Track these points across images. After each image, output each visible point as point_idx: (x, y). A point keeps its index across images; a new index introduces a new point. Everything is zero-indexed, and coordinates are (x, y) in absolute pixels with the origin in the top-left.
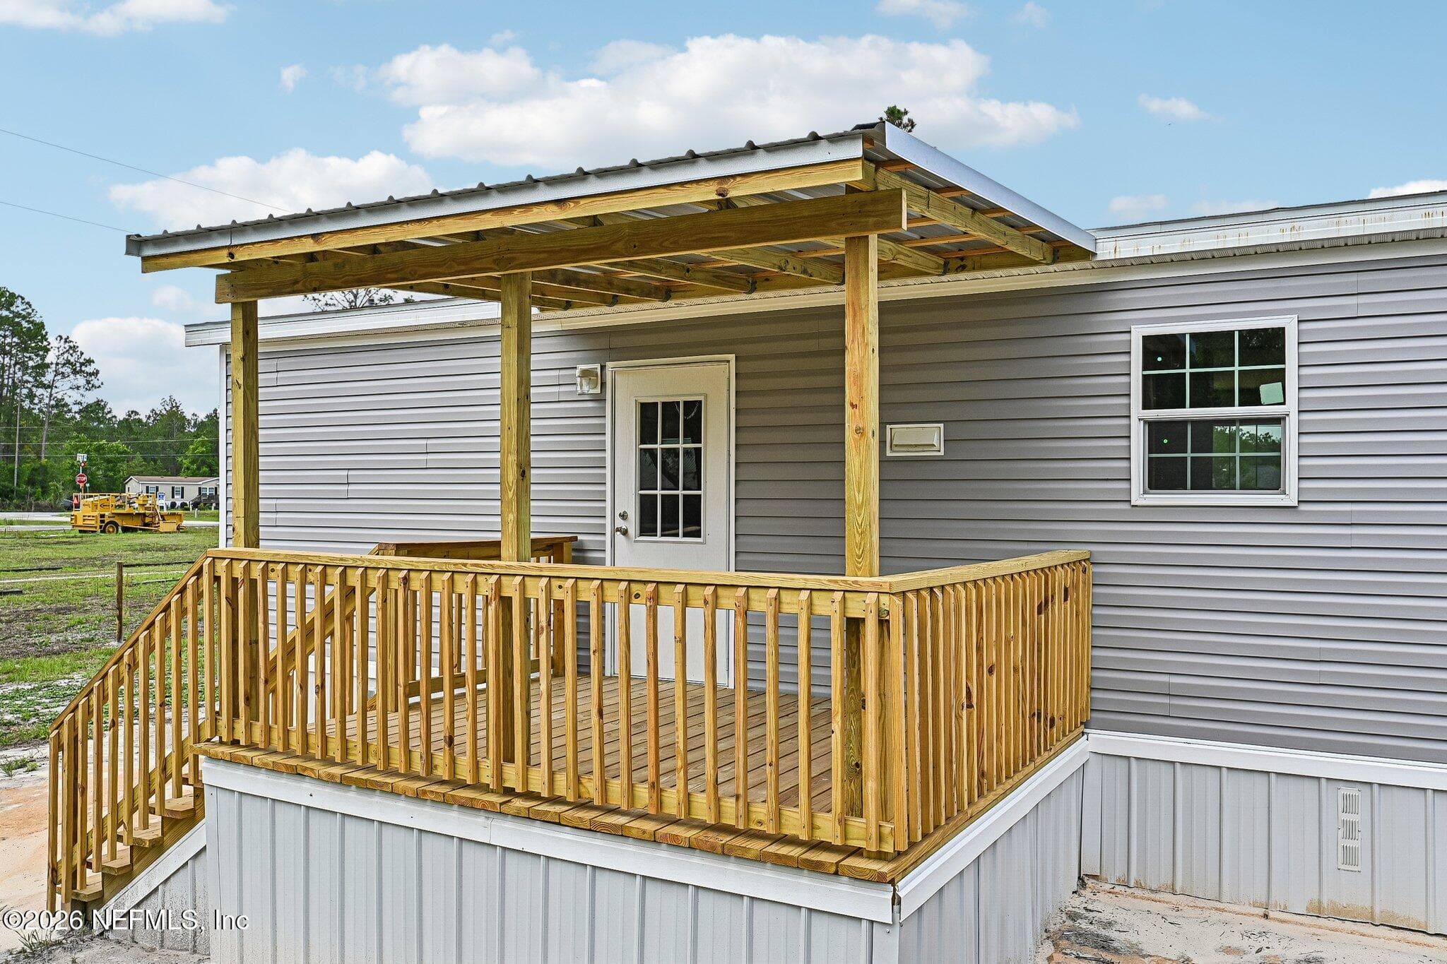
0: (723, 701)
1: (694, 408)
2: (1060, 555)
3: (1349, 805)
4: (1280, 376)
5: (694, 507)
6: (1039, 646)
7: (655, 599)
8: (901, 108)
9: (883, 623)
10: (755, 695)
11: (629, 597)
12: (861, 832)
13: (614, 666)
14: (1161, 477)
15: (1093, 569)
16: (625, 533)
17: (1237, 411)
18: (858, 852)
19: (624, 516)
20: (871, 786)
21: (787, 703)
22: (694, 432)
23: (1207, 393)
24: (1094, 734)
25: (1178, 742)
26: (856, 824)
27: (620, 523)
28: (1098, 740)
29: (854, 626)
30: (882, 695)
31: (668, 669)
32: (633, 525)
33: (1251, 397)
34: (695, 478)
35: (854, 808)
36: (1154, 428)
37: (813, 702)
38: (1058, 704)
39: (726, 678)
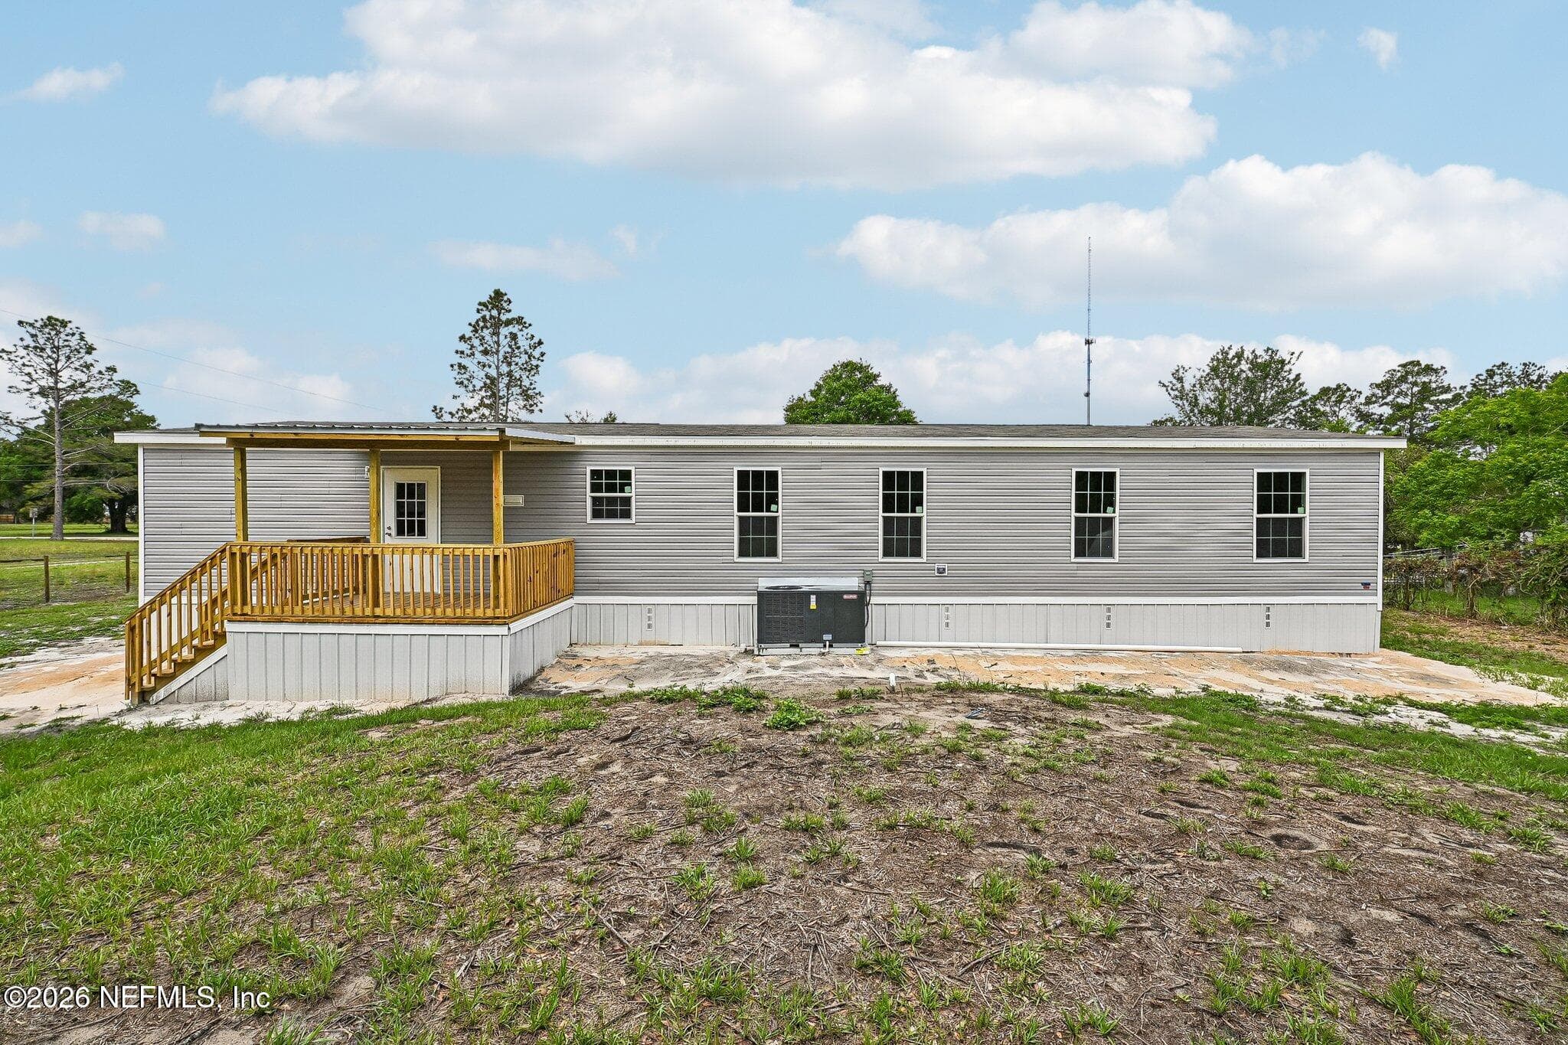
0: (436, 597)
1: (422, 486)
2: (563, 539)
3: (650, 611)
4: (630, 484)
5: (422, 524)
6: (554, 568)
7: (432, 553)
8: (503, 291)
9: (505, 557)
10: (447, 595)
11: (423, 552)
12: (499, 612)
13: (388, 589)
14: (597, 514)
15: (574, 544)
16: (390, 535)
17: (618, 494)
18: (498, 618)
19: (389, 528)
20: (502, 600)
21: (467, 596)
22: (422, 495)
23: (611, 488)
24: (575, 597)
25: (602, 597)
26: (497, 610)
27: (389, 532)
28: (578, 599)
29: (496, 558)
30: (505, 575)
31: (408, 589)
32: (393, 532)
33: (622, 490)
34: (422, 514)
35: (497, 606)
36: (594, 499)
37: (475, 595)
38: (561, 585)
39: (438, 590)
